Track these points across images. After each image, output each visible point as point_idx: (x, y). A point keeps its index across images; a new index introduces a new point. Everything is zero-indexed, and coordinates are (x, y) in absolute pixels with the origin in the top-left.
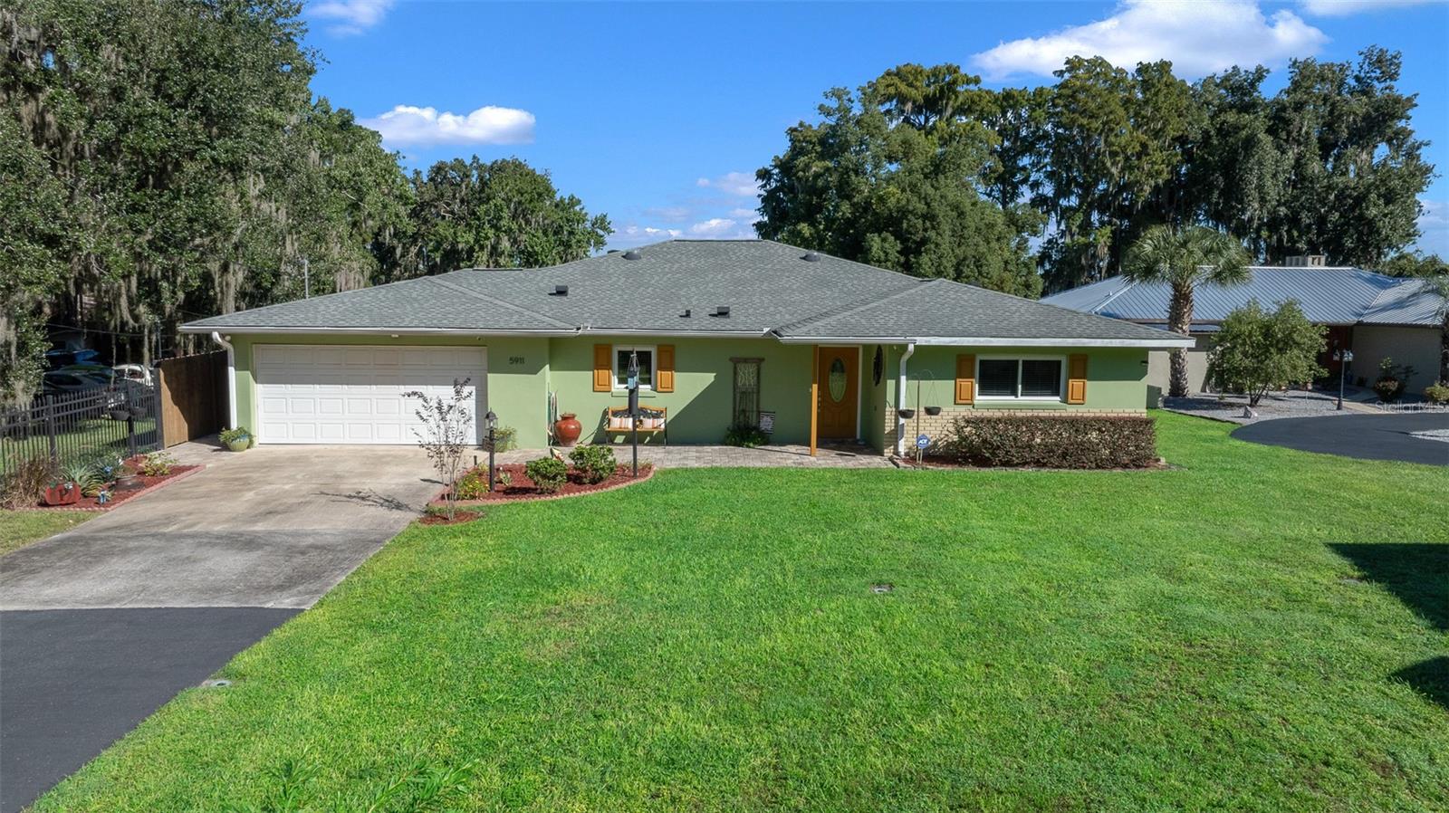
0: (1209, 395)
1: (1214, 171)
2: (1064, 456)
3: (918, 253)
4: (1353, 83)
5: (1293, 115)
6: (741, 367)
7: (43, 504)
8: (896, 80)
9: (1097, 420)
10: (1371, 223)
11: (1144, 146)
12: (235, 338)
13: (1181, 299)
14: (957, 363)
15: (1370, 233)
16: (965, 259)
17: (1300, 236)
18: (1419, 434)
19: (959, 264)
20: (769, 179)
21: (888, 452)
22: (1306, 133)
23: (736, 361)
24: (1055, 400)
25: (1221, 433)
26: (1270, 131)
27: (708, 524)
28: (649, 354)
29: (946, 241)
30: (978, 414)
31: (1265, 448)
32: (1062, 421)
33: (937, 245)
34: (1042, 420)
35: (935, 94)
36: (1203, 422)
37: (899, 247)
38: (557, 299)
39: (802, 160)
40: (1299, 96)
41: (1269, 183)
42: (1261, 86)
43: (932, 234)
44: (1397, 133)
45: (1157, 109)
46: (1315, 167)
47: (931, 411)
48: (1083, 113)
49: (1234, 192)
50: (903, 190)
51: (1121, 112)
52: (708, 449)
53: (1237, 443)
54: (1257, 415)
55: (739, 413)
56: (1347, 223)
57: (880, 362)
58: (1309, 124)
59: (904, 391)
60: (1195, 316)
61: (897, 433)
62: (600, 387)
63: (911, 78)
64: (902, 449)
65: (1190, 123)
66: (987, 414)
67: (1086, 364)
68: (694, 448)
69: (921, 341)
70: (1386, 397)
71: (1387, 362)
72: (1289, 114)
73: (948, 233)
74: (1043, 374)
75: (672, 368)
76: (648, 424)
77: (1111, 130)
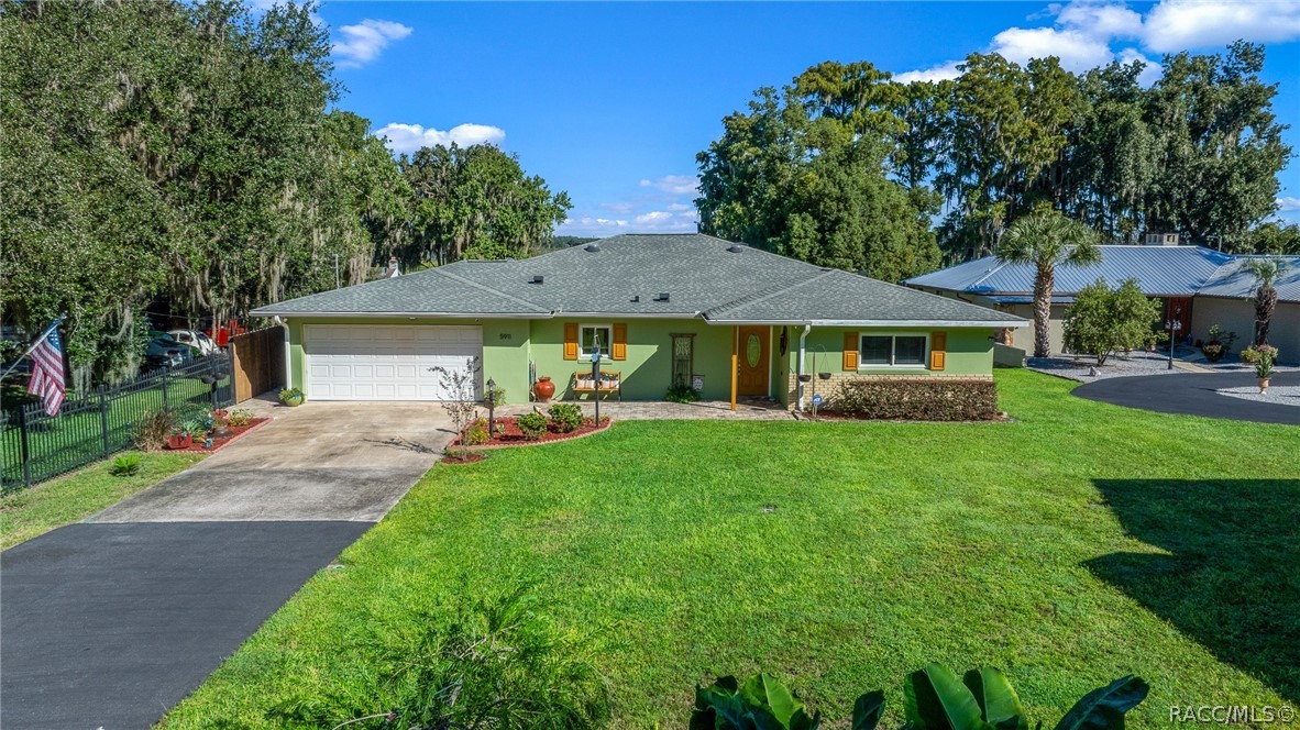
0: (1070, 356)
1: (1096, 153)
2: (926, 411)
3: (832, 230)
4: (1222, 73)
5: (1165, 104)
6: (678, 340)
7: (167, 448)
8: (818, 76)
9: (952, 383)
10: (1233, 198)
11: (1034, 131)
12: (290, 320)
13: (1044, 277)
14: (844, 339)
15: (1234, 208)
16: (873, 235)
17: (1172, 210)
18: (1223, 392)
19: (867, 240)
20: (707, 162)
21: (791, 407)
22: (1178, 119)
23: (674, 336)
24: (922, 367)
25: (1063, 390)
26: (1145, 118)
27: (651, 463)
28: (606, 331)
29: (856, 220)
30: (860, 378)
31: (1091, 403)
32: (923, 384)
33: (849, 224)
34: (909, 383)
35: (851, 88)
36: (1054, 380)
37: (817, 225)
38: (535, 286)
39: (735, 146)
40: (1171, 87)
41: (1143, 163)
42: (1138, 78)
43: (844, 214)
44: (1260, 118)
45: (1046, 99)
46: (1185, 149)
47: (824, 377)
48: (981, 103)
49: (1113, 170)
50: (821, 176)
51: (1015, 103)
52: (652, 404)
53: (1073, 399)
54: (1100, 374)
55: (676, 376)
56: (1213, 199)
57: (786, 339)
58: (1181, 109)
59: (803, 360)
60: (1055, 289)
61: (798, 393)
62: (570, 356)
63: (831, 74)
64: (802, 406)
65: (1075, 112)
66: (868, 378)
67: (945, 340)
68: (641, 404)
69: (816, 322)
70: (1211, 359)
71: (1214, 329)
72: (1162, 103)
73: (858, 213)
74: (912, 347)
75: (624, 341)
76: (606, 385)
77: (1006, 118)
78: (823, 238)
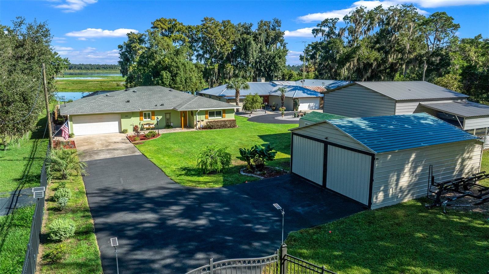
0: (244, 111)
1: (242, 50)
2: (223, 126)
3: (176, 77)
4: (272, 27)
5: (259, 36)
6: (167, 114)
8: (160, 23)
9: (228, 120)
10: (276, 63)
11: (225, 43)
13: (237, 92)
14: (205, 113)
15: (277, 66)
16: (187, 78)
17: (262, 66)
18: (276, 118)
20: (122, 49)
21: (195, 128)
22: (262, 40)
23: (166, 114)
24: (221, 117)
25: (245, 120)
26: (254, 40)
28: (149, 113)
29: (182, 73)
30: (209, 121)
31: (252, 122)
32: (222, 121)
33: (180, 75)
34: (220, 121)
35: (171, 27)
36: (243, 118)
37: (170, 75)
38: (128, 103)
39: (133, 45)
40: (260, 32)
41: (254, 53)
42: (251, 28)
43: (179, 72)
44: (281, 40)
45: (228, 33)
46: (264, 49)
47: (202, 121)
48: (209, 33)
49: (246, 55)
50: (169, 59)
51: (219, 34)
53: (248, 122)
54: (252, 116)
55: (167, 123)
56: (271, 63)
57: (192, 113)
58: (262, 38)
59: (198, 118)
60: (240, 95)
61: (196, 125)
62: (141, 120)
63: (164, 22)
64: (197, 127)
65: (236, 37)
66: (211, 121)
67: (225, 111)
69: (200, 109)
70: (273, 110)
71: (274, 103)
72: (258, 36)
73: (183, 71)
74: (219, 113)
75: (154, 115)
76: (151, 126)
77: (217, 39)
78: (173, 78)
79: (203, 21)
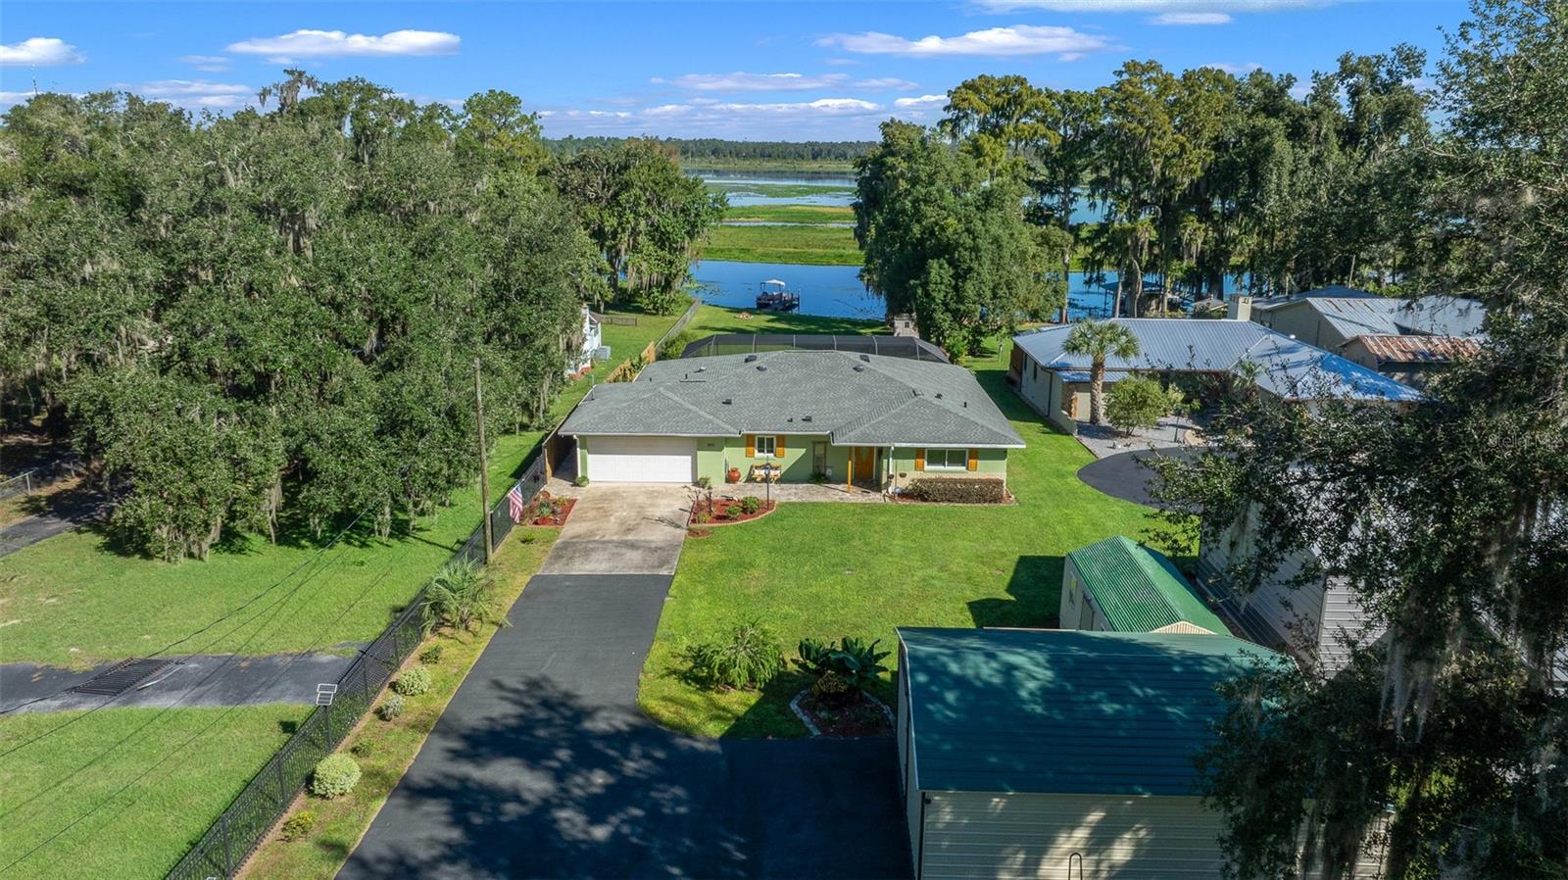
1: (1242, 170)
2: (961, 497)
6: (817, 448)
7: (536, 523)
8: (970, 94)
9: (981, 480)
11: (1182, 147)
12: (579, 437)
14: (916, 454)
20: (865, 168)
21: (884, 492)
23: (815, 443)
24: (964, 468)
25: (1076, 468)
26: (1290, 137)
28: (772, 440)
29: (986, 270)
30: (925, 476)
32: (964, 480)
34: (954, 479)
38: (727, 407)
40: (1318, 105)
45: (1197, 114)
47: (903, 476)
49: (1257, 186)
50: (960, 220)
51: (1164, 117)
52: (801, 486)
53: (1073, 480)
54: (1120, 448)
55: (816, 468)
57: (880, 454)
59: (891, 466)
61: (888, 484)
62: (750, 455)
63: (983, 91)
64: (890, 492)
65: (1226, 125)
66: (930, 476)
67: (979, 454)
68: (794, 486)
69: (897, 445)
72: (1307, 121)
74: (958, 457)
75: (783, 446)
76: (772, 473)
79: (1120, 73)
